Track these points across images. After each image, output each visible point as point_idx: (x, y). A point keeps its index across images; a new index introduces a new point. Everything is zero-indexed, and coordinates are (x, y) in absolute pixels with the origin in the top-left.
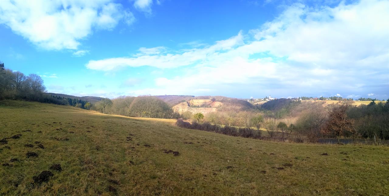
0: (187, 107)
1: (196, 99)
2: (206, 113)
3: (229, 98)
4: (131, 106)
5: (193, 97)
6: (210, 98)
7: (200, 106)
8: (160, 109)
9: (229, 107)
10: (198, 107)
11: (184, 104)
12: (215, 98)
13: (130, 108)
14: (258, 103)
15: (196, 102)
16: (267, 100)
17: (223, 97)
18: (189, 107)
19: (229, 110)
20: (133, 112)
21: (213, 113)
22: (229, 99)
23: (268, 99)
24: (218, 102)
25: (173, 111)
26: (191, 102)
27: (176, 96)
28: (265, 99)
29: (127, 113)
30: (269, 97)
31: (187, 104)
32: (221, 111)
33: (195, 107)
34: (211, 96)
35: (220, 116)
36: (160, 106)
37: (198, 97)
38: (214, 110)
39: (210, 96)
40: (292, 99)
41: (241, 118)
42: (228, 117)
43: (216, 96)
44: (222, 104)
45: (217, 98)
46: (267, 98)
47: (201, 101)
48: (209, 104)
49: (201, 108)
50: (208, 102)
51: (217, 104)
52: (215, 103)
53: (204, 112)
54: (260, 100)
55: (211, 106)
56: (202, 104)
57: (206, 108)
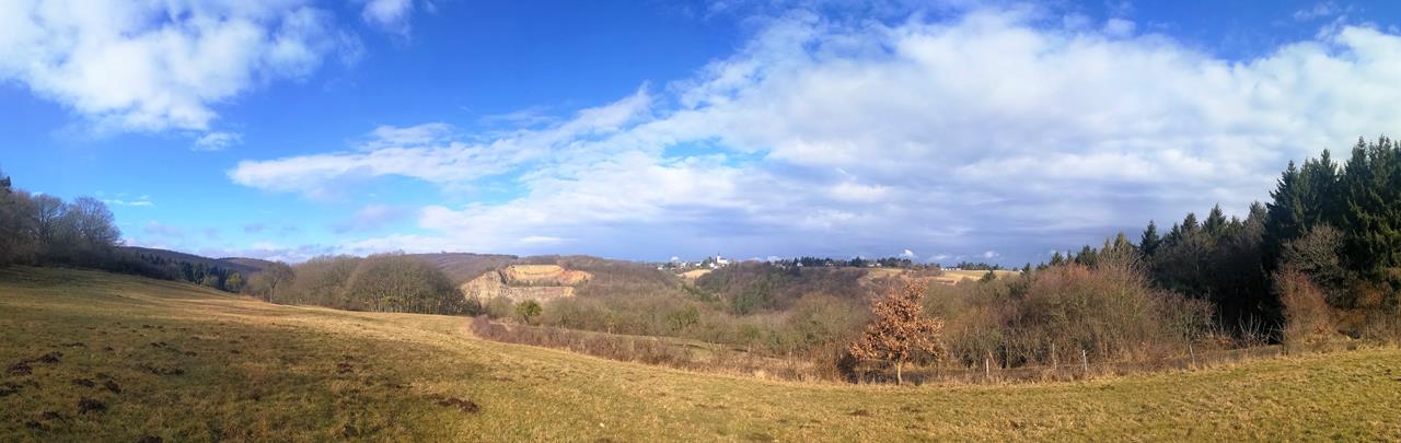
0: (499, 284)
1: (523, 264)
2: (547, 299)
3: (607, 261)
4: (350, 281)
5: (515, 257)
6: (559, 261)
7: (531, 282)
8: (429, 288)
9: (610, 285)
10: (527, 285)
11: (491, 276)
12: (572, 260)
13: (348, 287)
14: (686, 274)
15: (520, 273)
16: (712, 265)
17: (591, 258)
18: (504, 286)
19: (607, 292)
20: (356, 299)
21: (565, 300)
22: (609, 265)
23: (716, 263)
24: (580, 272)
25: (463, 296)
26: (508, 271)
27: (471, 254)
28: (705, 265)
29: (339, 301)
30: (718, 258)
31: (500, 278)
32: (587, 294)
33: (519, 284)
34: (561, 255)
35: (583, 309)
36: (428, 282)
37: (528, 258)
38: (569, 292)
39: (557, 255)
40: (776, 262)
41: (641, 312)
42: (606, 310)
43: (575, 257)
44: (589, 276)
45: (576, 261)
46: (711, 260)
47: (534, 269)
48: (556, 278)
49: (535, 288)
50: (551, 271)
51: (577, 277)
52: (572, 273)
53: (543, 297)
54: (691, 267)
55: (561, 281)
56: (538, 277)
57: (547, 288)
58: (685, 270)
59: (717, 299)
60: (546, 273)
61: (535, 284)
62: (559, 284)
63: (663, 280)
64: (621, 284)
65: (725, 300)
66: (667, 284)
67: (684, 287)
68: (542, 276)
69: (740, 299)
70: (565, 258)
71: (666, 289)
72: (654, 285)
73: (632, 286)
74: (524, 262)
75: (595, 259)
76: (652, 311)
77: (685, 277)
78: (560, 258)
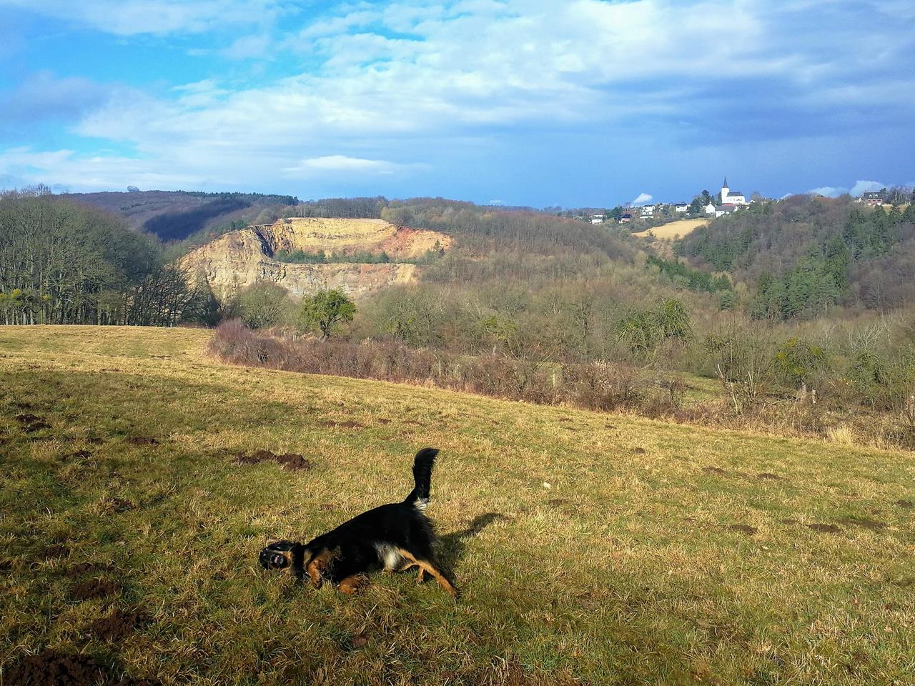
0: (258, 257)
1: (309, 214)
2: (361, 290)
3: (483, 209)
5: (292, 201)
6: (384, 211)
7: (328, 254)
9: (488, 260)
10: (320, 259)
11: (239, 240)
12: (411, 208)
14: (655, 231)
15: (304, 234)
16: (710, 209)
17: (452, 203)
18: (269, 260)
19: (484, 275)
21: (402, 289)
22: (487, 216)
23: (718, 204)
24: (427, 234)
25: (181, 285)
26: (277, 230)
28: (695, 209)
31: (260, 244)
32: (442, 279)
33: (301, 257)
34: (389, 198)
35: (438, 308)
37: (320, 203)
38: (406, 275)
39: (381, 198)
41: (558, 315)
42: (485, 311)
43: (417, 201)
44: (445, 242)
45: (418, 211)
46: (708, 199)
47: (333, 226)
48: (380, 245)
49: (336, 267)
50: (370, 231)
51: (423, 242)
52: (412, 236)
53: (355, 284)
54: (666, 215)
55: (390, 253)
56: (341, 243)
57: (363, 266)
58: (651, 223)
59: (724, 284)
60: (358, 236)
61: (335, 259)
62: (385, 259)
63: (603, 246)
64: (513, 257)
65: (740, 287)
66: (614, 254)
67: (652, 259)
68: (350, 242)
69: (777, 286)
70: (398, 204)
71: (610, 265)
72: (585, 257)
73: (536, 260)
74: (312, 211)
75: (458, 206)
76: (584, 311)
77: (651, 238)
78: (387, 203)
